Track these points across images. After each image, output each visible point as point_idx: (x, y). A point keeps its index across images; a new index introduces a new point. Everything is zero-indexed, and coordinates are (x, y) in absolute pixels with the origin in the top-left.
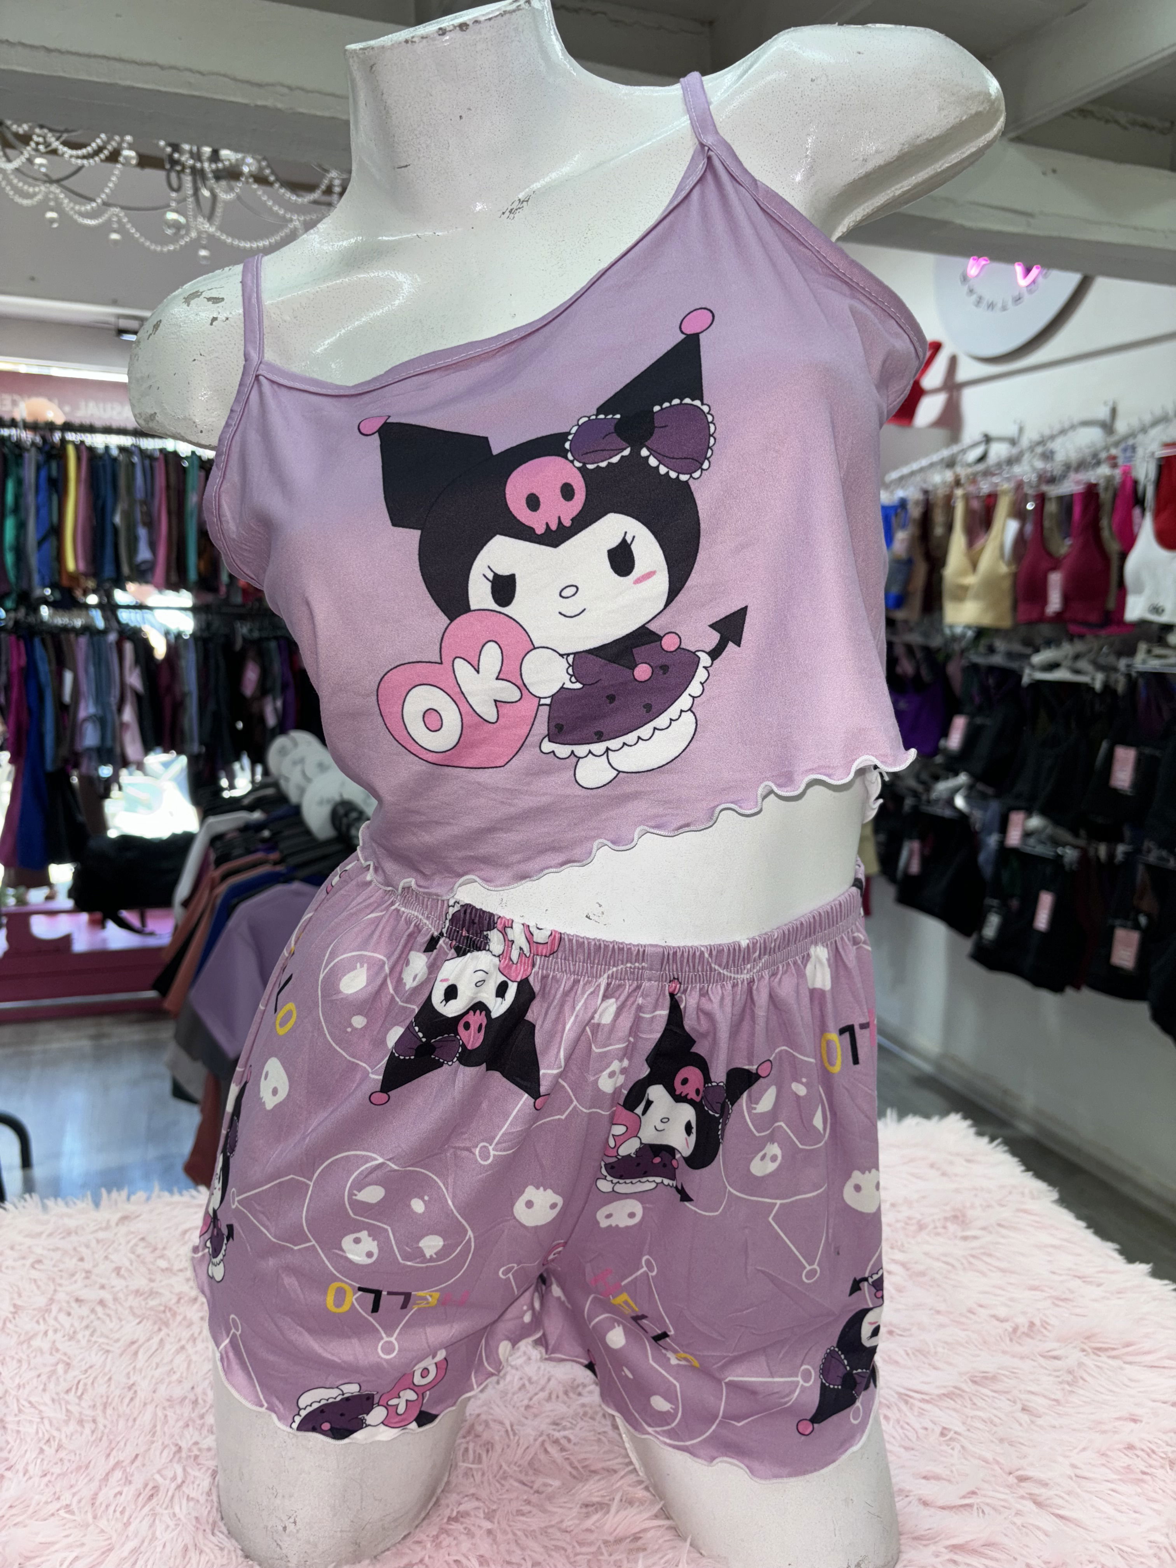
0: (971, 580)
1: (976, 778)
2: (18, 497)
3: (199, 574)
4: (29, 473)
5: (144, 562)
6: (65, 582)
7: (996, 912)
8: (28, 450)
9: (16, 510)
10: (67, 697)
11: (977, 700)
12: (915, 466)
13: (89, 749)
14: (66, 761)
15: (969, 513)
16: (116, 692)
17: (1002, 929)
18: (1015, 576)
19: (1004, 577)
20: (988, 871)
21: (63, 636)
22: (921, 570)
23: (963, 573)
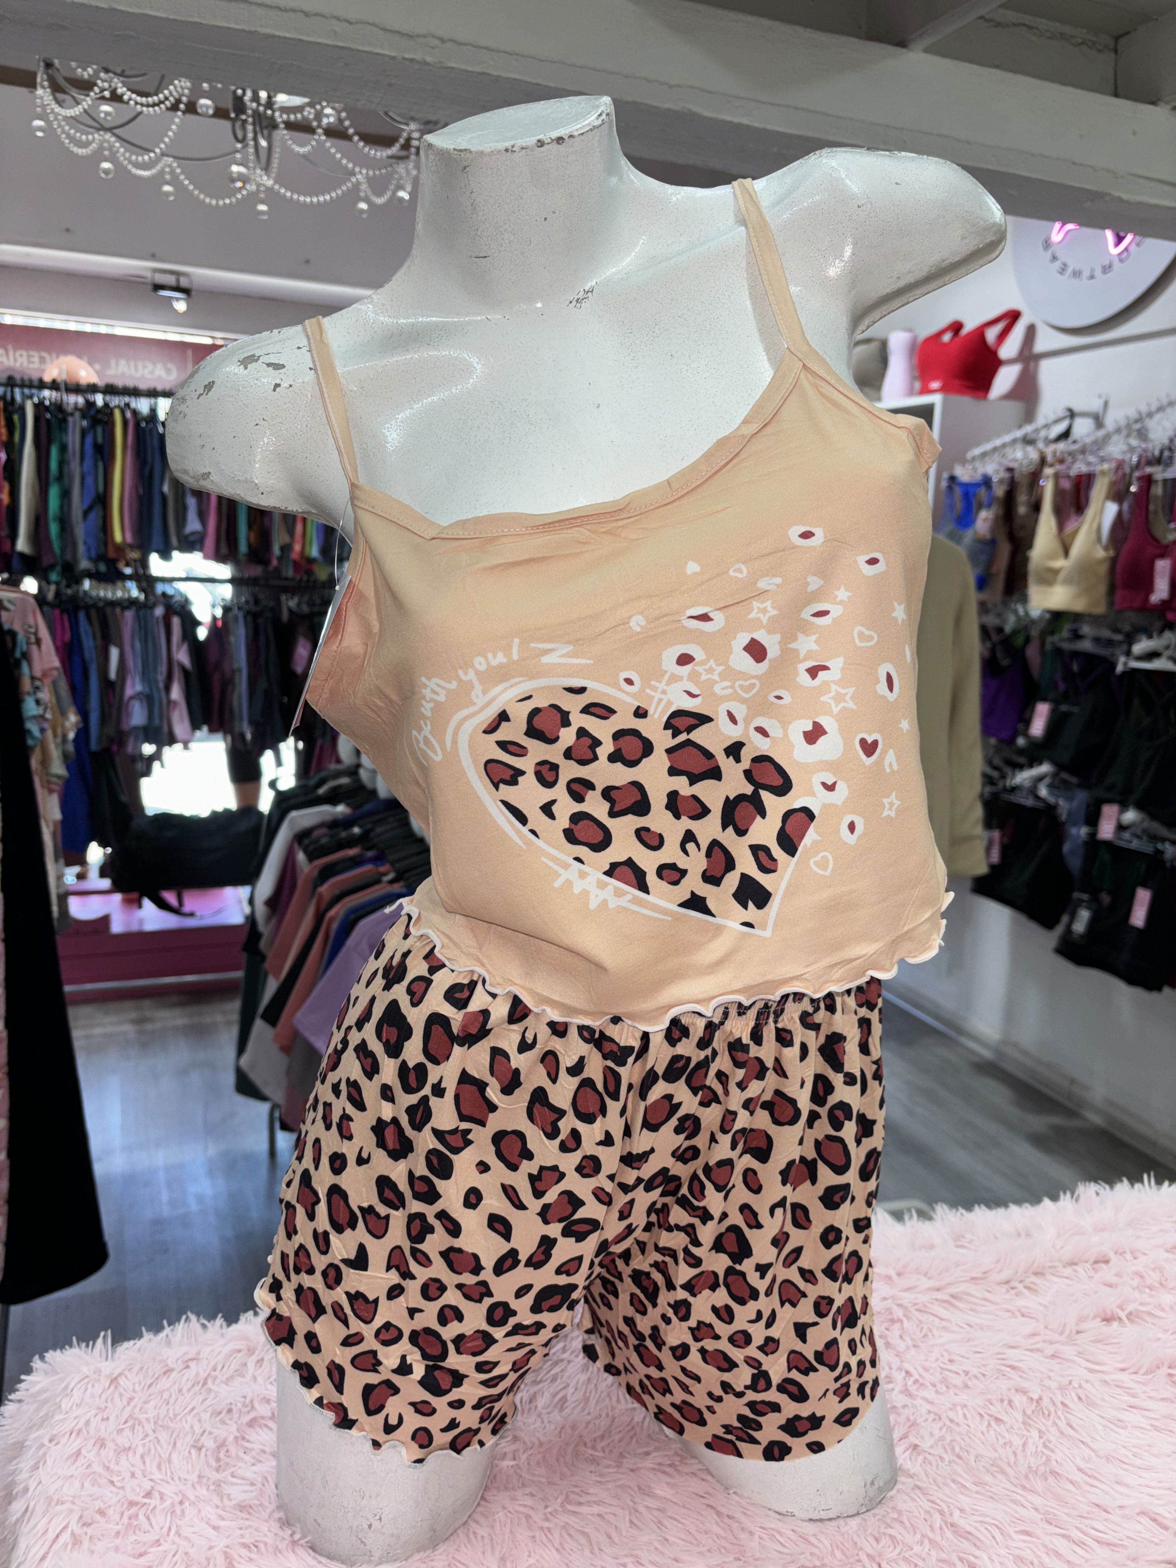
0: (1060, 563)
1: (1060, 766)
2: (62, 463)
3: (250, 546)
4: (73, 438)
5: (193, 533)
6: (111, 554)
7: (1088, 908)
8: (72, 414)
9: (60, 478)
10: (113, 674)
11: (1062, 686)
12: (998, 442)
13: (136, 728)
14: (111, 740)
15: (1059, 492)
16: (163, 668)
17: (1092, 924)
18: (1114, 561)
19: (1100, 562)
20: (1075, 863)
21: (108, 610)
22: (1005, 550)
23: (1053, 557)
